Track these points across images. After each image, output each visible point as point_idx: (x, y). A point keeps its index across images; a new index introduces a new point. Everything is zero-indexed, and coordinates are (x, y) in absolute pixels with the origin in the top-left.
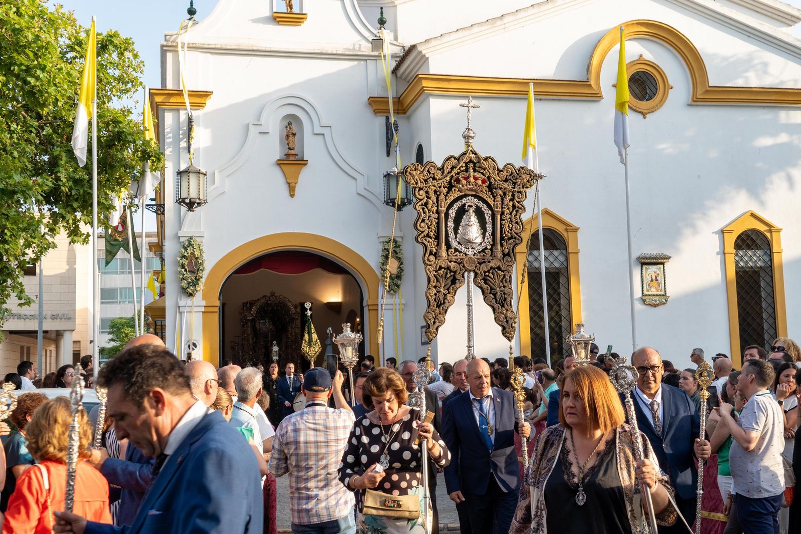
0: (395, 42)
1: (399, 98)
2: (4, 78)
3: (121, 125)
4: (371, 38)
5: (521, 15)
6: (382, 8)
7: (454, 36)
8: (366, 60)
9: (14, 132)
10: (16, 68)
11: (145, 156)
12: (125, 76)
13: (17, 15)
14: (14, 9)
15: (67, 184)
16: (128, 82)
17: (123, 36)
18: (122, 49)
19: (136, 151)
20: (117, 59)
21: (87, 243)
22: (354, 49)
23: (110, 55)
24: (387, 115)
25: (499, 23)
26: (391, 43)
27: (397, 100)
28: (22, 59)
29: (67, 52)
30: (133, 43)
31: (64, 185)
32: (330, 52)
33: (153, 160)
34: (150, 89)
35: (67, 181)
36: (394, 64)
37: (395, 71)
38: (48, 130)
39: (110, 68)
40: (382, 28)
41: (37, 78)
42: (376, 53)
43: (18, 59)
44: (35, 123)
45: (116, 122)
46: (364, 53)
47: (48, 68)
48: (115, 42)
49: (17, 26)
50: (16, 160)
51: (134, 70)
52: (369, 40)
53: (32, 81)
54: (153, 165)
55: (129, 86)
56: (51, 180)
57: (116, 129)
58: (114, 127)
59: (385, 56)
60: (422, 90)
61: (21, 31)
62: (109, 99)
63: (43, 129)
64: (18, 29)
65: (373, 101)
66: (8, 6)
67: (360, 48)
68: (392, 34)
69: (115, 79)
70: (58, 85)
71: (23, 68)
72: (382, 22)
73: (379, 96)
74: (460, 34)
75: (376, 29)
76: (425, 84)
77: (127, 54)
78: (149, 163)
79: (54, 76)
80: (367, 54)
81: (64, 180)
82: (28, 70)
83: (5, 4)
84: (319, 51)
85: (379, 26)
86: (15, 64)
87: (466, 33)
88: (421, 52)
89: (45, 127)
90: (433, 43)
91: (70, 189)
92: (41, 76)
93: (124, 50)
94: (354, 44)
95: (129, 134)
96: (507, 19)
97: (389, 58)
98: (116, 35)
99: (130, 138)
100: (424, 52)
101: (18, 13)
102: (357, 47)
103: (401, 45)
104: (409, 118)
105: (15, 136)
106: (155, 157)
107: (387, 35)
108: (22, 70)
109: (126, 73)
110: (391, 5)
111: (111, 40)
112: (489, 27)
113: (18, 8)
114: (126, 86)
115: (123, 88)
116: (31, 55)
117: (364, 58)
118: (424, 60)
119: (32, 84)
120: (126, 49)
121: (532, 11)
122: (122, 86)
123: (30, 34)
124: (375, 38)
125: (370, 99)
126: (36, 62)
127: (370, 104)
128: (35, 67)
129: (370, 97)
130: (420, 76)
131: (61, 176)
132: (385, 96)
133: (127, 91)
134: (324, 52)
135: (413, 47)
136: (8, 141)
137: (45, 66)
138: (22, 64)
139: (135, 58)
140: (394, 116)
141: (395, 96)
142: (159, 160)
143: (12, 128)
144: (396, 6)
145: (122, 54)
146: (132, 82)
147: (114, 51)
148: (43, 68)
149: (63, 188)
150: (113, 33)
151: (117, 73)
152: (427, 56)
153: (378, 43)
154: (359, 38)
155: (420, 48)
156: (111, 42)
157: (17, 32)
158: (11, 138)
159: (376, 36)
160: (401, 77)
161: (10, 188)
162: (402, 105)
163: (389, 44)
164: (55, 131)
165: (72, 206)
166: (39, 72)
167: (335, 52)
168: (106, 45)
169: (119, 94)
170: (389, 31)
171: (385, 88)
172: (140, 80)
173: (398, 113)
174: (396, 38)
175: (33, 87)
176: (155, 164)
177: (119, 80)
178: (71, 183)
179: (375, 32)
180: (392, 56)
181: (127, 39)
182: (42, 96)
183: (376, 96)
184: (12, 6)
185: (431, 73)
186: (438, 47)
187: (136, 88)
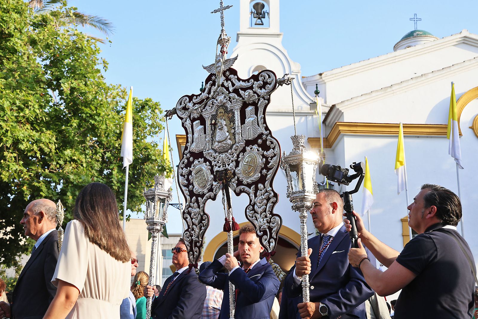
0: (325, 105)
1: (327, 138)
2: (78, 121)
3: (149, 150)
4: (309, 102)
5: (404, 84)
6: (317, 85)
7: (359, 99)
8: (307, 116)
9: (87, 155)
10: (84, 115)
11: (162, 169)
12: (155, 123)
13: (85, 86)
14: (84, 83)
15: (117, 185)
16: (156, 127)
17: (154, 101)
18: (153, 109)
19: (159, 166)
20: (150, 114)
21: (129, 221)
22: (298, 109)
23: (146, 112)
24: (320, 148)
25: (389, 90)
26: (322, 105)
27: (325, 139)
28: (87, 110)
29: (122, 111)
30: (160, 105)
31: (115, 185)
32: (284, 111)
33: (167, 172)
34: (176, 135)
35: (117, 183)
36: (324, 117)
37: (324, 122)
38: (108, 154)
39: (146, 120)
40: (317, 96)
41: (95, 120)
42: (313, 111)
43: (85, 110)
44: (102, 151)
45: (146, 148)
46: (305, 112)
47: (101, 115)
48: (149, 104)
49: (83, 91)
50: (85, 168)
51: (160, 120)
52: (308, 104)
53: (93, 122)
54: (167, 174)
55: (157, 129)
56: (101, 178)
57: (147, 153)
58: (145, 152)
59: (318, 113)
60: (339, 132)
61: (86, 93)
62: (145, 137)
63: (105, 154)
64: (84, 93)
65: (310, 140)
66: (79, 81)
67: (302, 108)
68: (323, 100)
69: (149, 125)
70: (108, 125)
71: (88, 115)
72: (317, 93)
73: (314, 137)
74: (363, 97)
75: (313, 97)
76: (341, 128)
77: (157, 111)
78: (165, 173)
79: (105, 120)
80: (307, 112)
81: (115, 183)
82: (91, 116)
83: (78, 80)
84: (277, 111)
85: (315, 95)
86: (84, 113)
87: (368, 96)
88: (338, 109)
89: (107, 153)
90: (346, 103)
91: (118, 187)
92: (98, 119)
93: (155, 109)
94: (298, 107)
95: (153, 155)
96: (394, 88)
97: (320, 114)
98: (150, 100)
99: (153, 158)
100: (340, 109)
101: (86, 85)
102: (300, 108)
103: (328, 106)
104: (333, 150)
105: (88, 157)
106: (168, 169)
107: (319, 101)
108: (88, 116)
109: (156, 122)
110: (323, 82)
111: (147, 103)
112: (383, 93)
113: (86, 82)
114: (155, 129)
115: (154, 131)
116: (93, 108)
117: (306, 114)
118: (341, 114)
119: (93, 123)
120: (156, 108)
121: (412, 82)
122: (153, 129)
123: (90, 95)
124: (312, 102)
125: (309, 139)
126: (95, 112)
127: (308, 142)
128: (95, 115)
129: (308, 138)
130: (337, 123)
131: (114, 180)
132: (318, 137)
133: (156, 133)
134: (280, 111)
135: (334, 106)
136: (84, 160)
137: (100, 114)
138: (87, 113)
139: (160, 113)
140: (323, 149)
141: (324, 137)
142: (171, 171)
143: (86, 152)
144: (325, 83)
145: (153, 111)
146: (159, 127)
147: (149, 110)
148: (99, 115)
149: (114, 187)
150: (148, 99)
151: (150, 122)
152: (342, 111)
153: (313, 105)
154: (301, 102)
155: (337, 107)
156: (147, 104)
157: (83, 94)
158: (86, 158)
159: (312, 101)
160: (328, 125)
161: (80, 184)
162: (329, 143)
163: (321, 106)
164: (112, 156)
165: (119, 198)
166: (96, 117)
167: (287, 111)
168: (144, 106)
169: (152, 134)
170: (321, 98)
171: (318, 132)
172: (163, 126)
173: (326, 148)
174: (326, 102)
175: (93, 125)
176: (169, 174)
177: (152, 126)
178: (119, 185)
179: (312, 99)
180: (323, 113)
181: (156, 103)
182: (98, 131)
183: (312, 137)
184: (83, 81)
185: (345, 121)
186: (349, 106)
187: (161, 130)
